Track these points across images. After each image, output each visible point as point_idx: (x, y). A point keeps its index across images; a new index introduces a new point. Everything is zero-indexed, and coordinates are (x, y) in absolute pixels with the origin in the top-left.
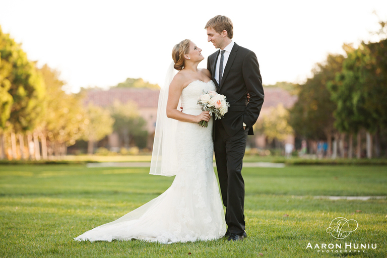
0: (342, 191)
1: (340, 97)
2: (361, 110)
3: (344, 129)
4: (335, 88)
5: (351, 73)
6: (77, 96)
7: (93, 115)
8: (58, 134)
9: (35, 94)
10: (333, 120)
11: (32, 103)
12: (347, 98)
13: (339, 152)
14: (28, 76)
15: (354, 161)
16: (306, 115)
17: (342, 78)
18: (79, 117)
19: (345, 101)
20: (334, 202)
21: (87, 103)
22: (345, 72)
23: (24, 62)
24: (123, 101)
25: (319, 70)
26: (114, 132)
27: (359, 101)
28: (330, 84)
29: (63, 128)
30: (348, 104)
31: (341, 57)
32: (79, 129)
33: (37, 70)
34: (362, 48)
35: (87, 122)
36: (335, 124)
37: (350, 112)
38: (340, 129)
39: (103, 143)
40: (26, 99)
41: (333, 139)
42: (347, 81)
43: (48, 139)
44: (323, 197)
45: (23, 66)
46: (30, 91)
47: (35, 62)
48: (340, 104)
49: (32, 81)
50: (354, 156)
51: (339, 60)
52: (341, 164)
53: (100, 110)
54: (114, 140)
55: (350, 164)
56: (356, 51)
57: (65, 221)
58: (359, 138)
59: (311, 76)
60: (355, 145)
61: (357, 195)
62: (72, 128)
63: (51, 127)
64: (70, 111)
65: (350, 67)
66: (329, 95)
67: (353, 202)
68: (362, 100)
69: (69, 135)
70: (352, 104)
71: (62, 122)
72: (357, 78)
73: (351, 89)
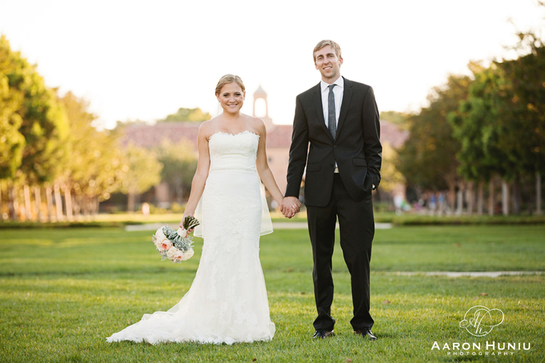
0: (465, 264)
1: (465, 134)
2: (494, 151)
3: (471, 176)
4: (458, 121)
5: (480, 101)
6: (113, 133)
7: (133, 159)
8: (87, 185)
9: (55, 132)
10: (457, 164)
11: (51, 145)
12: (475, 135)
13: (465, 205)
14: (45, 109)
15: (485, 218)
16: (420, 157)
17: (469, 107)
18: (115, 163)
19: (472, 139)
20: (452, 280)
21: (125, 143)
22: (472, 99)
23: (41, 90)
24: (175, 140)
25: (437, 97)
26: (162, 182)
27: (490, 139)
28: (452, 115)
29: (94, 177)
30: (476, 142)
31: (466, 78)
32: (115, 179)
33: (58, 100)
34: (494, 67)
35: (126, 168)
36: (460, 170)
37: (478, 153)
38: (466, 176)
39: (148, 196)
40: (43, 139)
41: (457, 189)
42: (474, 112)
43: (73, 193)
44: (438, 273)
45: (39, 95)
46: (49, 129)
47: (55, 89)
48: (465, 143)
49: (50, 115)
50: (485, 211)
51: (464, 83)
52: (467, 224)
53: (143, 152)
54: (162, 192)
55: (478, 224)
56: (486, 72)
57: (92, 313)
58: (491, 187)
59: (427, 105)
60: (486, 196)
61: (485, 270)
62: (106, 177)
63: (77, 176)
64: (103, 154)
65: (479, 94)
66: (451, 131)
67: (477, 280)
68: (495, 137)
69: (102, 186)
70: (481, 143)
71: (92, 170)
72: (488, 108)
73: (480, 122)
